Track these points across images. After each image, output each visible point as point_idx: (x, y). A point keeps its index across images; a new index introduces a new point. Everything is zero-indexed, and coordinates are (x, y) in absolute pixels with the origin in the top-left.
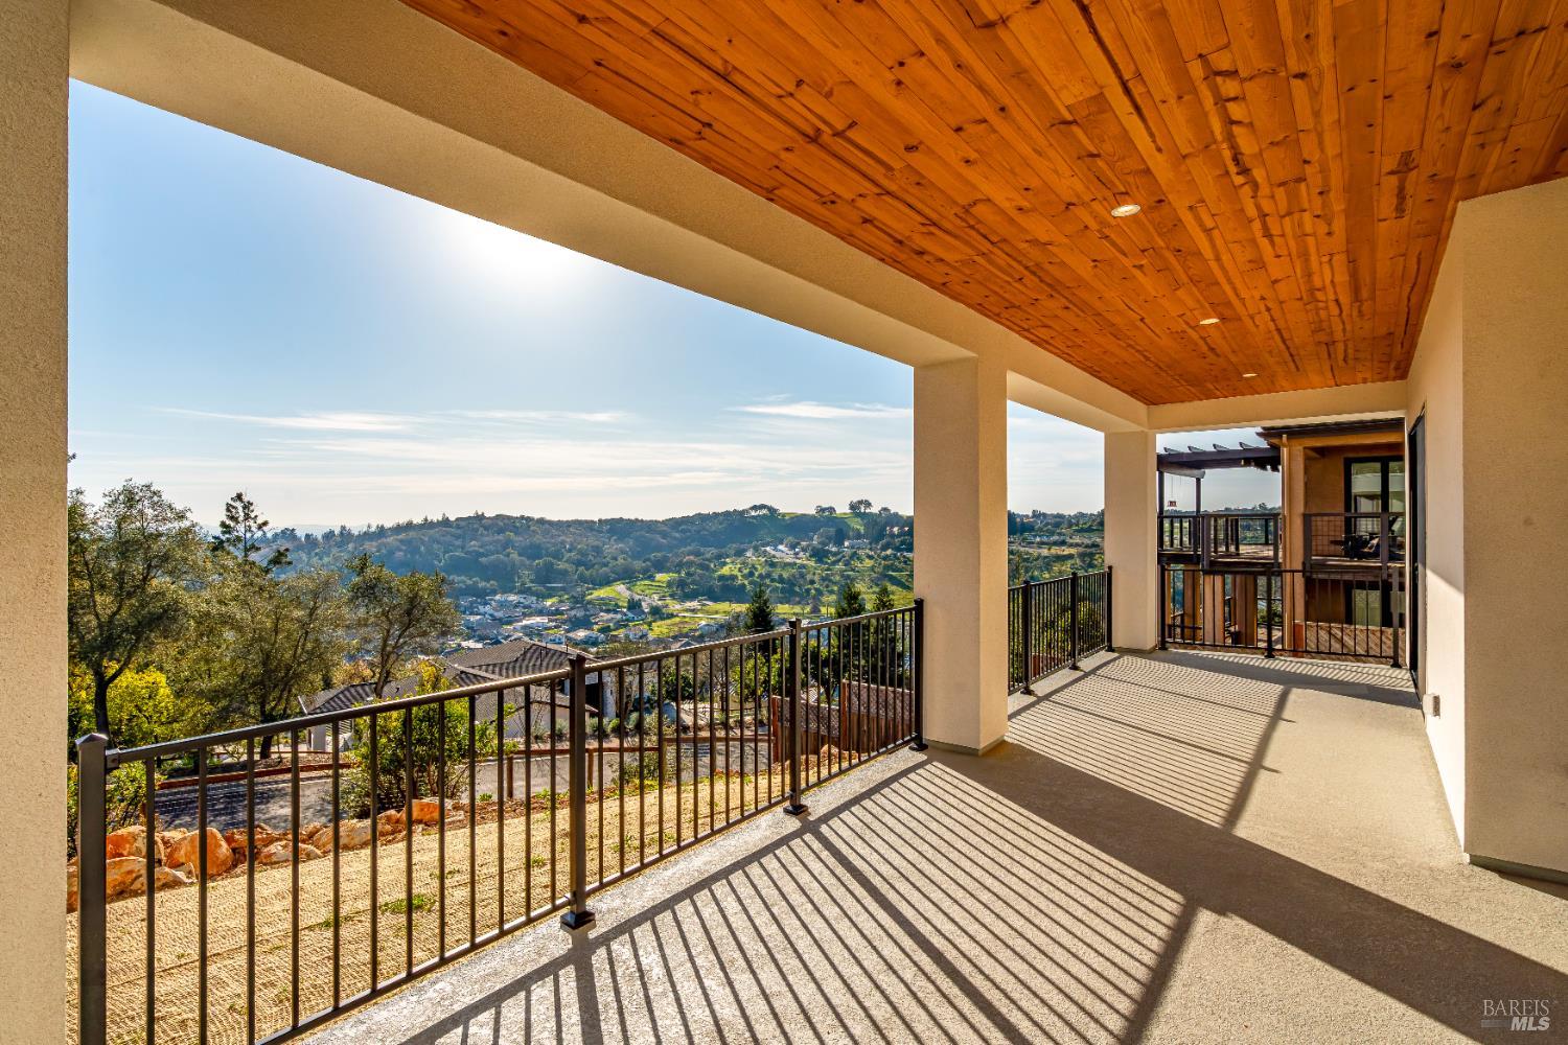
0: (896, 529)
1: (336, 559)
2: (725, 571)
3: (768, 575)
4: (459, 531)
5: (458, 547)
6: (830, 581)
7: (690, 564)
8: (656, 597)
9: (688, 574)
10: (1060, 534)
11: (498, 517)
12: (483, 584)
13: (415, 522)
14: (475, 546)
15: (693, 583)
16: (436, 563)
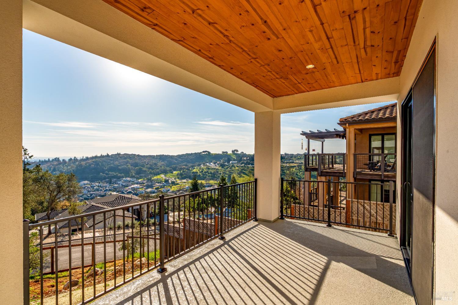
0: (245, 158)
2: (194, 170)
3: (207, 172)
4: (112, 159)
6: (226, 173)
7: (184, 168)
8: (173, 178)
9: (183, 171)
10: (292, 160)
11: (125, 154)
12: (119, 175)
13: (98, 156)
14: (116, 163)
15: (185, 174)
16: (104, 168)
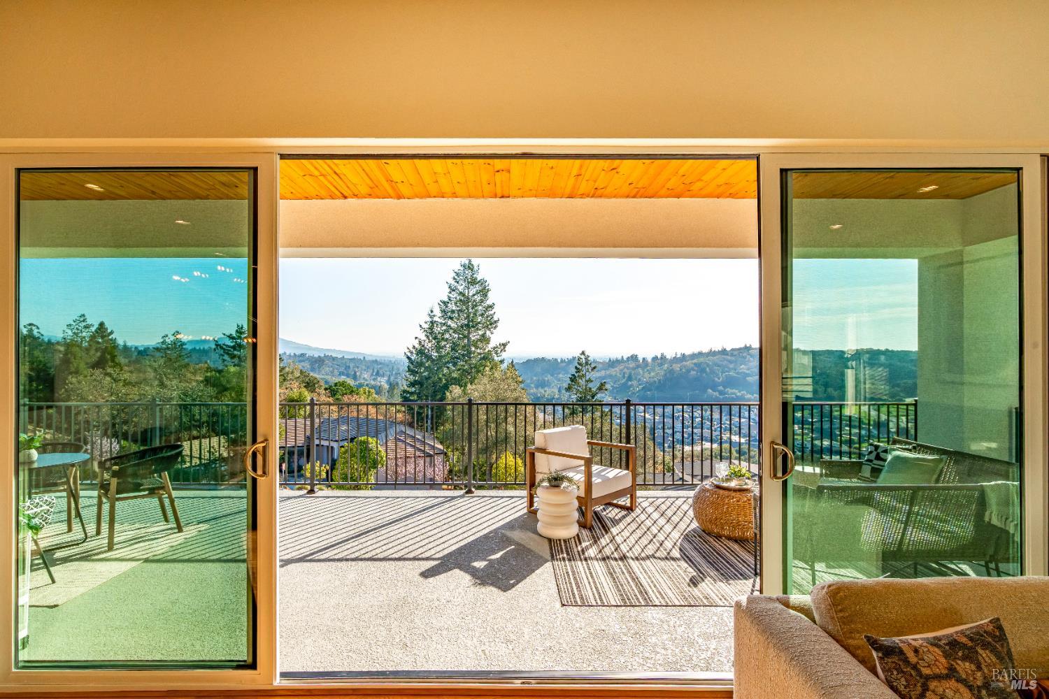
1: (657, 374)
5: (732, 369)
13: (704, 352)
14: (743, 368)
16: (716, 379)
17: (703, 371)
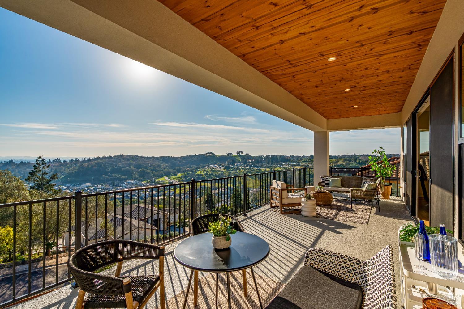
0: (250, 160)
1: (74, 169)
2: (199, 173)
3: (212, 174)
4: (115, 160)
5: (115, 165)
6: (231, 176)
7: (188, 170)
8: (177, 181)
9: (188, 174)
10: (298, 162)
11: (128, 155)
12: (122, 177)
13: (100, 157)
14: (120, 165)
15: (189, 176)
16: (107, 170)
17: (101, 166)
